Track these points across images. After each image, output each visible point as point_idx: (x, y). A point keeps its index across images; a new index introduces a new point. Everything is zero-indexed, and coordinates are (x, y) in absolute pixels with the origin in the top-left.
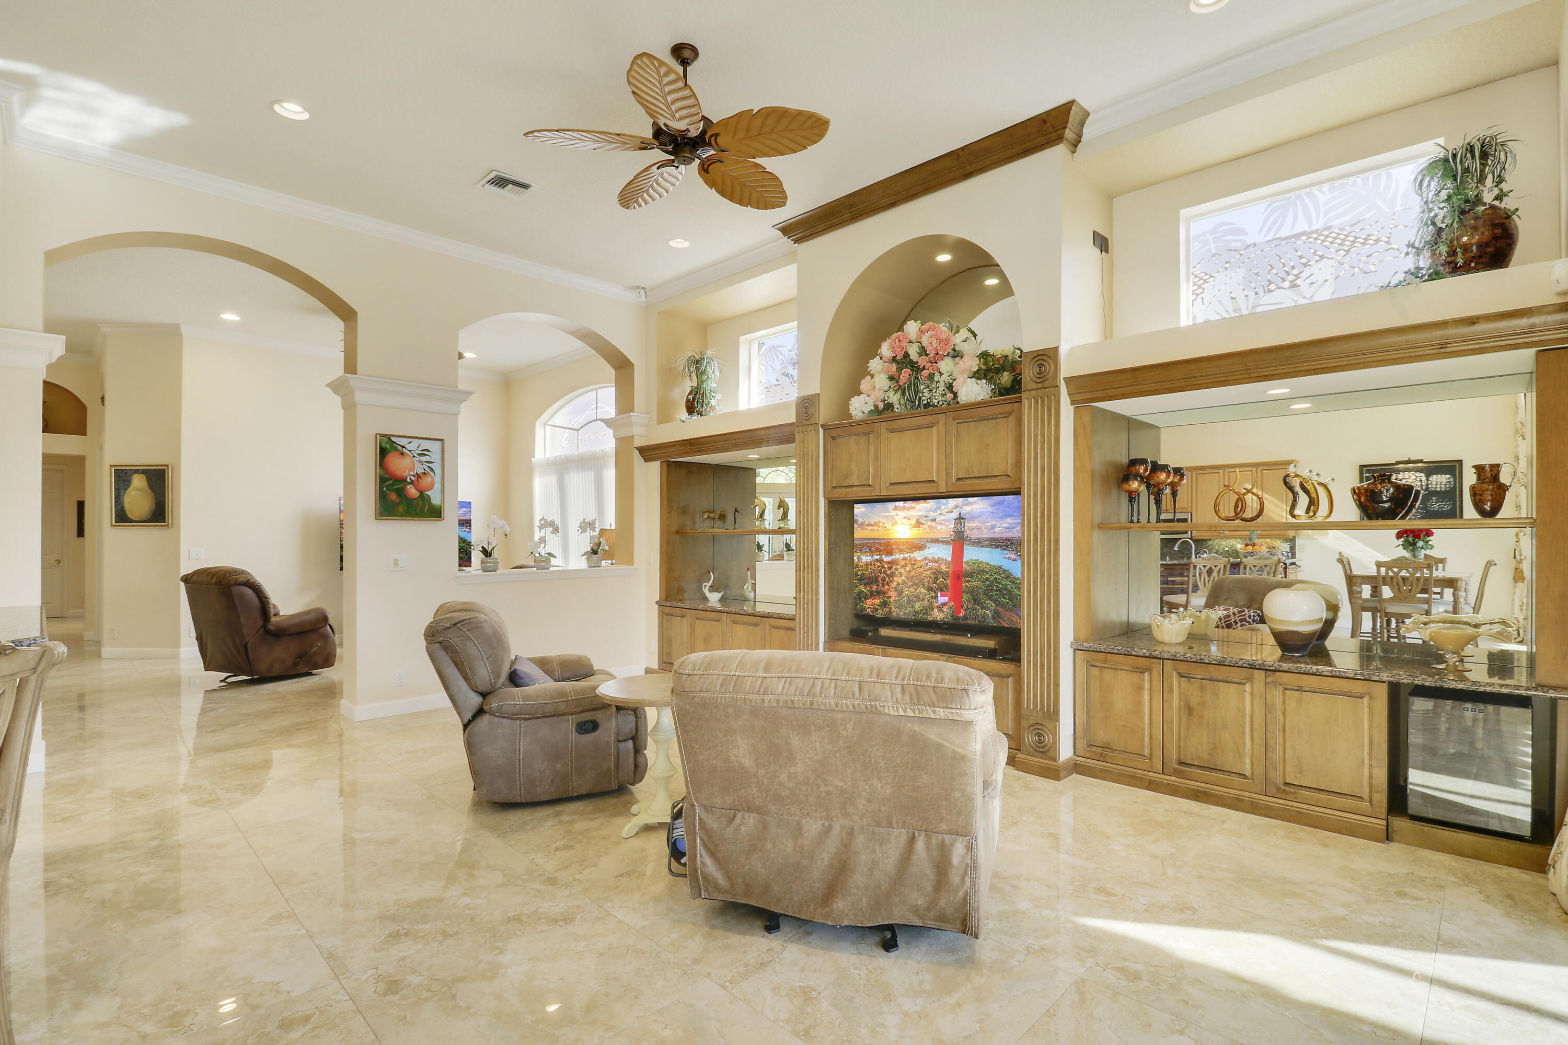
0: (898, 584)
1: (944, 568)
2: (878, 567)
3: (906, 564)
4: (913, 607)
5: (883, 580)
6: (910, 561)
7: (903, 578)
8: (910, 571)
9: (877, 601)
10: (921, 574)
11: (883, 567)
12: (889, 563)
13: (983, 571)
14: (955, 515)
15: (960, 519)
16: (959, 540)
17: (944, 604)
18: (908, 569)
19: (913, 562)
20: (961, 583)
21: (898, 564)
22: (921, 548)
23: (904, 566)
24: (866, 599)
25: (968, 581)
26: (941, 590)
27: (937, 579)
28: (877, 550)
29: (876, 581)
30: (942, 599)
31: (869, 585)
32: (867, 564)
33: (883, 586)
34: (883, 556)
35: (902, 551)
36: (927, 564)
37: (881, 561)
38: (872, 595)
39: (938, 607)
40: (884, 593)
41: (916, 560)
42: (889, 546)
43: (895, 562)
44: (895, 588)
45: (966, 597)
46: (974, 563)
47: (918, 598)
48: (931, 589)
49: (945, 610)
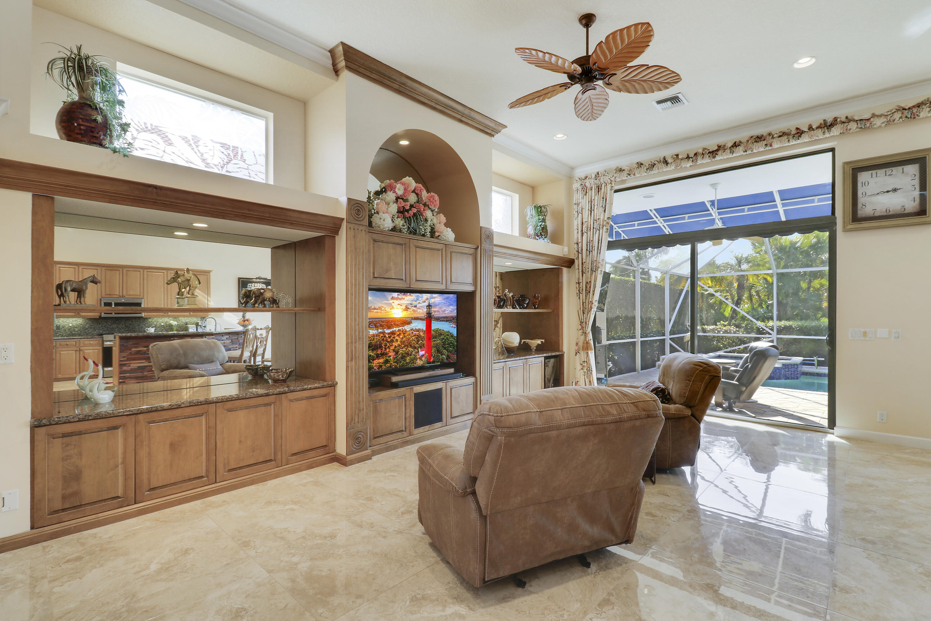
0: (395, 347)
1: (422, 334)
2: (382, 337)
3: (400, 333)
4: (405, 360)
5: (386, 345)
6: (403, 331)
7: (399, 343)
8: (402, 338)
9: (382, 360)
10: (409, 339)
11: (385, 337)
12: (389, 334)
13: (441, 334)
14: (427, 304)
15: (429, 306)
16: (429, 318)
17: (423, 356)
18: (401, 337)
19: (405, 332)
20: (431, 342)
21: (395, 334)
22: (409, 323)
23: (399, 335)
24: (373, 360)
25: (434, 341)
26: (421, 347)
27: (418, 341)
28: (381, 326)
29: (381, 347)
30: (422, 353)
31: (375, 350)
32: (373, 335)
33: (386, 349)
34: (385, 330)
35: (397, 326)
36: (412, 333)
37: (383, 333)
38: (378, 357)
39: (419, 358)
40: (386, 354)
41: (406, 331)
42: (388, 323)
43: (393, 333)
44: (394, 350)
45: (433, 350)
46: (437, 331)
47: (408, 354)
48: (415, 348)
49: (423, 359)
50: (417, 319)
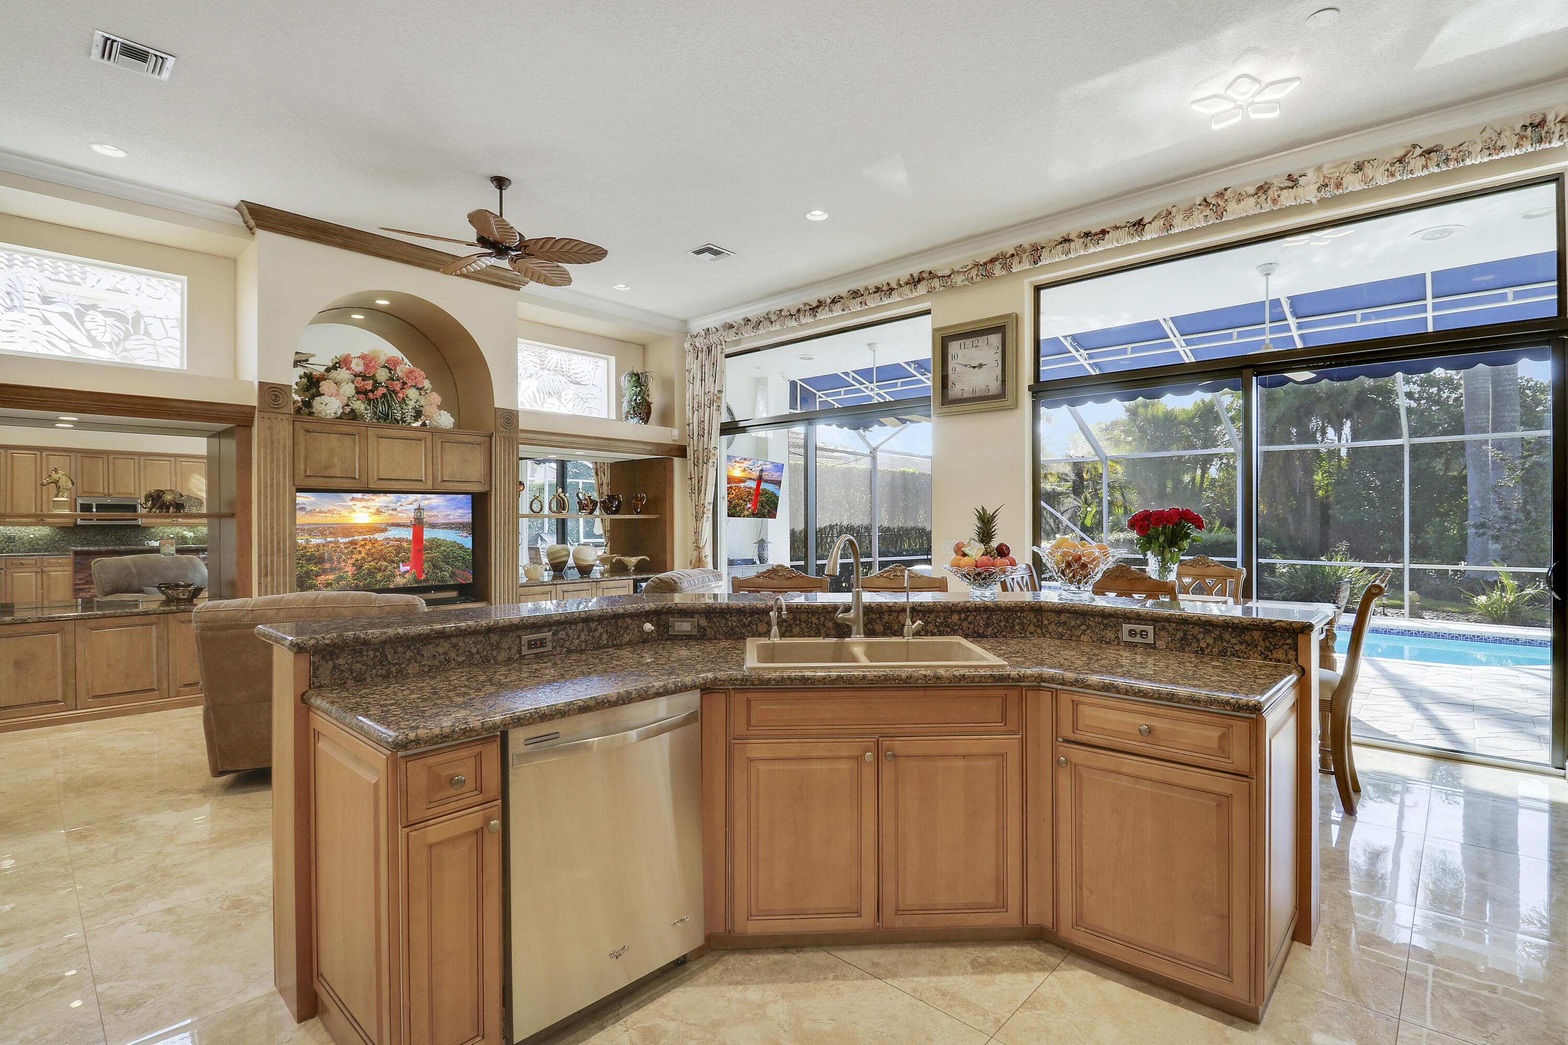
0: (357, 561)
1: (405, 544)
2: (335, 547)
3: (366, 543)
4: (374, 577)
5: (341, 557)
6: (370, 541)
7: (363, 555)
8: (369, 549)
9: (332, 576)
10: (382, 550)
11: (340, 547)
12: (345, 543)
13: (442, 546)
14: (415, 506)
15: (419, 509)
16: (418, 525)
17: (407, 572)
18: (367, 547)
19: (374, 542)
20: (423, 555)
21: (356, 544)
22: (384, 530)
23: (362, 546)
24: (319, 574)
25: (428, 553)
26: (403, 561)
27: (399, 553)
28: (333, 533)
29: (332, 559)
30: (403, 568)
31: (323, 562)
32: (321, 545)
33: (340, 562)
35: (360, 533)
36: (388, 543)
37: (338, 542)
38: (326, 571)
39: (400, 575)
40: (341, 568)
41: (376, 540)
42: (347, 530)
43: (353, 543)
44: (354, 565)
45: (426, 565)
46: (432, 541)
47: (379, 570)
48: (393, 562)
49: (407, 576)
50: (393, 525)
